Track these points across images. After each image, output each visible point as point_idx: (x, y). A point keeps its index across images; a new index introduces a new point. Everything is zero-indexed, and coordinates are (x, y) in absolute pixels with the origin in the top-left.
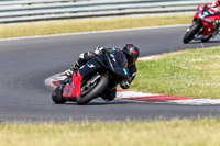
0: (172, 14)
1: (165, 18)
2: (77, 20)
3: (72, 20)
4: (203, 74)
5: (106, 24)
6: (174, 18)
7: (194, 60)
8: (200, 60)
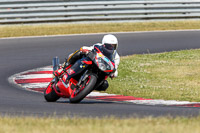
0: (113, 22)
1: (109, 25)
2: (29, 25)
3: (25, 25)
4: (152, 77)
5: (57, 29)
6: (118, 25)
7: (142, 65)
8: (148, 64)
